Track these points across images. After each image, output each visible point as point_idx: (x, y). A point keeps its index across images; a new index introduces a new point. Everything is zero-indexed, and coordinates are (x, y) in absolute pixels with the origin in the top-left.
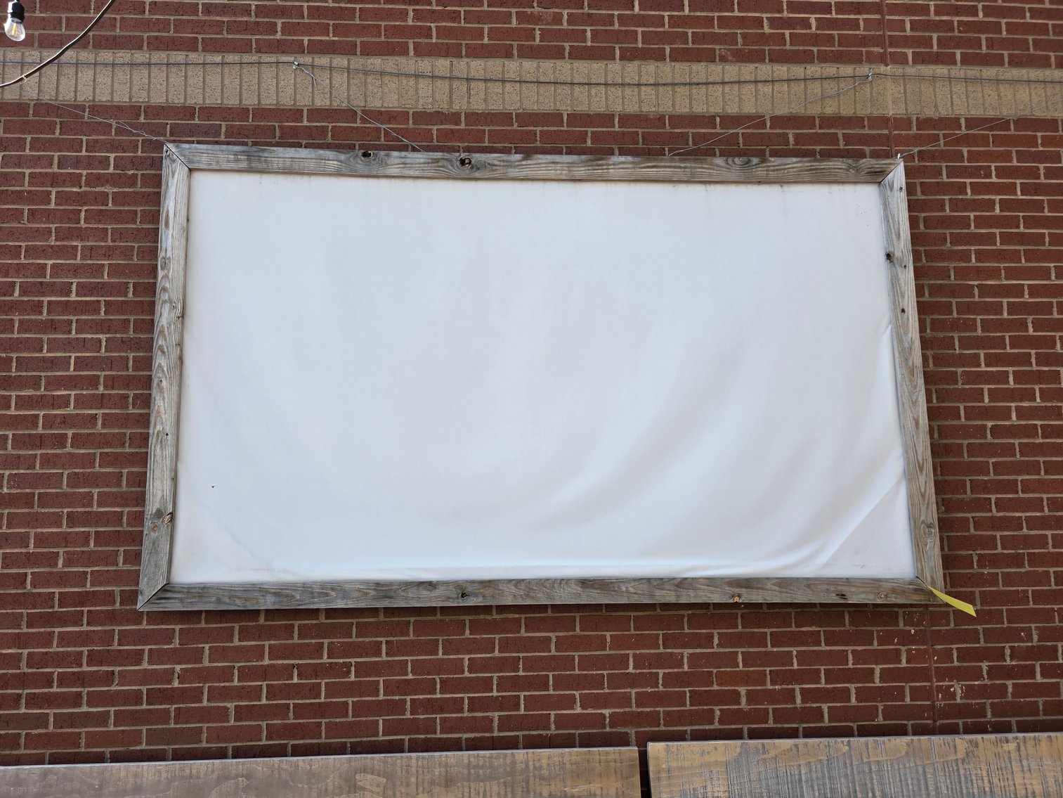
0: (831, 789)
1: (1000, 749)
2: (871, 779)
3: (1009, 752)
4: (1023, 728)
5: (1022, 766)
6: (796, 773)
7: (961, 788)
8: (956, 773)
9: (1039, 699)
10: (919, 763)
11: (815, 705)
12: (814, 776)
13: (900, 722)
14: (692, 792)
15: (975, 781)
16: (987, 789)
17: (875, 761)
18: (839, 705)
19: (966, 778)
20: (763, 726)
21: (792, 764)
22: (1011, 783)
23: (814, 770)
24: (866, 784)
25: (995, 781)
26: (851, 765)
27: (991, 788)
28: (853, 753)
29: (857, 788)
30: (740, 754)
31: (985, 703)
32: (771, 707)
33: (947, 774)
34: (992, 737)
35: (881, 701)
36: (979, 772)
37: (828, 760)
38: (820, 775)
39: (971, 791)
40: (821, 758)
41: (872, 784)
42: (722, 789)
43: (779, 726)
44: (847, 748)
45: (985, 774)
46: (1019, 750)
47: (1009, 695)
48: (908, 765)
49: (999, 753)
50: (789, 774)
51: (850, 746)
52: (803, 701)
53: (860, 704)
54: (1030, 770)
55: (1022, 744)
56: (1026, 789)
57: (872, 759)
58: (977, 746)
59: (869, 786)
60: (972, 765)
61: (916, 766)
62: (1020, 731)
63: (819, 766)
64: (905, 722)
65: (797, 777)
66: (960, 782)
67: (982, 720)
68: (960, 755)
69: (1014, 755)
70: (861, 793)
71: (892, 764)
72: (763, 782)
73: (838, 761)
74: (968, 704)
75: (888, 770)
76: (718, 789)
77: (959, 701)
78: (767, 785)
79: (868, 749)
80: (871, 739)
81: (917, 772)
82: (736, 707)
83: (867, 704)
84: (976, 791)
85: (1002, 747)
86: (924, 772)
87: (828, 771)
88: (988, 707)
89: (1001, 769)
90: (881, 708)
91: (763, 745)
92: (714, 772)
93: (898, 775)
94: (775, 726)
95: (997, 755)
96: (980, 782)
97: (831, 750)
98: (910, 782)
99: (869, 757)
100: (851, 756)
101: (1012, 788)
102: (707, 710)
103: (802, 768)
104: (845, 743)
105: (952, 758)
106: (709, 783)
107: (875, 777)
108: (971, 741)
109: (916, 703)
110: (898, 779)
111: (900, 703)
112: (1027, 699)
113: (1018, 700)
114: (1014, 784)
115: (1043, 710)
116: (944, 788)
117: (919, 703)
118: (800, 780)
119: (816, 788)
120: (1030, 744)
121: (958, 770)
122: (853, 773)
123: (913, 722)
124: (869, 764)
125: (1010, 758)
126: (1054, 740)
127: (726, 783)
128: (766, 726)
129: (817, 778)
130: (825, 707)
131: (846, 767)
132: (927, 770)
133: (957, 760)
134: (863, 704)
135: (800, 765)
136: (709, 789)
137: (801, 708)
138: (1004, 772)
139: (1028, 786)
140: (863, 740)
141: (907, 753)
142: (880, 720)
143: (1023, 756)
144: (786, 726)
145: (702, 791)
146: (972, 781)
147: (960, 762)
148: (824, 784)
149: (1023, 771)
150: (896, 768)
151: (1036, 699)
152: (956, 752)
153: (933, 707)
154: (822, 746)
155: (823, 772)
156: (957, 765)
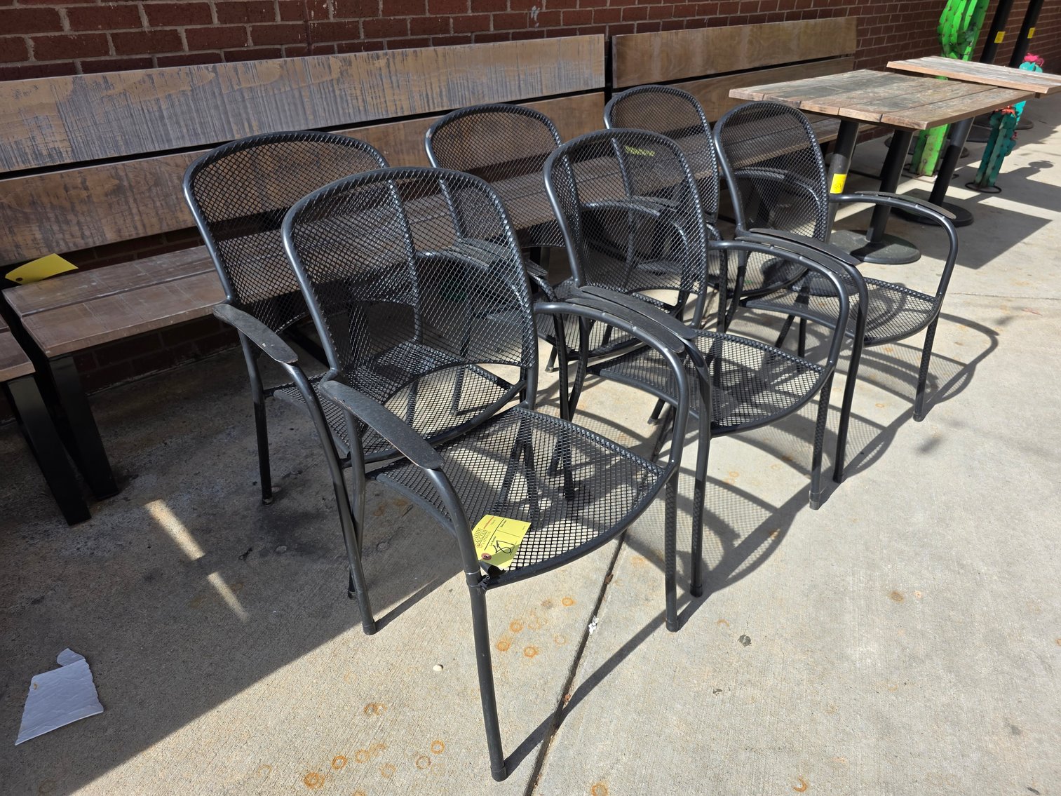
0: (201, 123)
1: (372, 66)
2: (245, 107)
3: (380, 69)
4: (392, 45)
5: (392, 83)
6: (155, 109)
7: (337, 109)
8: (332, 95)
9: (407, 17)
10: (294, 86)
11: (168, 28)
12: (178, 111)
13: (272, 47)
14: (14, 146)
15: (350, 101)
16: (361, 108)
17: (248, 88)
18: (199, 27)
19: (341, 98)
20: (103, 58)
21: (148, 98)
22: (382, 100)
23: (177, 103)
24: (240, 114)
25: (369, 99)
26: (221, 94)
27: (364, 107)
28: (220, 80)
29: (231, 119)
30: (74, 92)
31: (358, 22)
32: (108, 32)
33: (324, 96)
34: (364, 54)
35: (249, 21)
36: (354, 91)
37: (192, 91)
38: (185, 108)
39: (347, 111)
40: (182, 88)
41: (247, 113)
42: (58, 138)
43: (125, 57)
44: (213, 75)
45: (358, 93)
46: (389, 67)
47: (380, 12)
48: (283, 90)
49: (371, 71)
50: (146, 111)
51: (216, 73)
52: (152, 23)
53: (224, 26)
54: (399, 86)
55: (391, 60)
56: (396, 105)
57: (244, 85)
58: (350, 64)
59: (244, 116)
60: (346, 85)
61: (292, 89)
62: (389, 48)
63: (182, 99)
64: (278, 47)
65: (157, 114)
66: (336, 103)
67: (356, 41)
68: (335, 75)
69: (384, 71)
70: (237, 124)
71: (266, 90)
72: (114, 124)
73: (205, 91)
74: (341, 23)
75: (262, 97)
76: (53, 138)
77: (332, 20)
78: (120, 127)
79: (237, 74)
80: (239, 64)
81: (294, 97)
82: (57, 34)
83: (232, 25)
84: (351, 111)
85: (374, 64)
86: (301, 96)
87: (195, 104)
88: (361, 26)
89: (374, 87)
90: (249, 30)
91: (104, 78)
92: (41, 118)
93: (274, 102)
94: (119, 58)
95: (369, 73)
96: (355, 101)
97: (195, 79)
98: (287, 108)
99: (239, 83)
100: (219, 83)
101: (384, 105)
102: (13, 40)
103: (162, 102)
104: (210, 70)
105: (328, 78)
106: (36, 133)
107: (249, 106)
108: (344, 60)
109: (287, 23)
110: (274, 106)
111: (270, 23)
112: (397, 17)
113: (389, 18)
114: (386, 101)
115: (411, 30)
116: (321, 110)
117: (291, 23)
118: (162, 117)
119: (182, 124)
120: (398, 59)
121: (334, 91)
122: (223, 102)
123: (287, 46)
124: (241, 91)
125: (381, 75)
126: (419, 54)
127: (63, 130)
128: (107, 58)
129: (182, 113)
130: (181, 30)
131: (215, 97)
132: (303, 93)
133: (332, 80)
134: (228, 25)
135: (158, 99)
136: (39, 140)
137: (150, 32)
138: (376, 90)
139: (397, 103)
140: (230, 64)
141: (281, 77)
142: (250, 45)
143: (392, 73)
144: (134, 57)
145: (29, 144)
146: (347, 101)
147: (335, 82)
148: (192, 119)
149: (392, 87)
150: (271, 93)
151: (404, 17)
152: (330, 72)
153: (306, 27)
154: (182, 74)
155: (188, 105)
156: (333, 86)
